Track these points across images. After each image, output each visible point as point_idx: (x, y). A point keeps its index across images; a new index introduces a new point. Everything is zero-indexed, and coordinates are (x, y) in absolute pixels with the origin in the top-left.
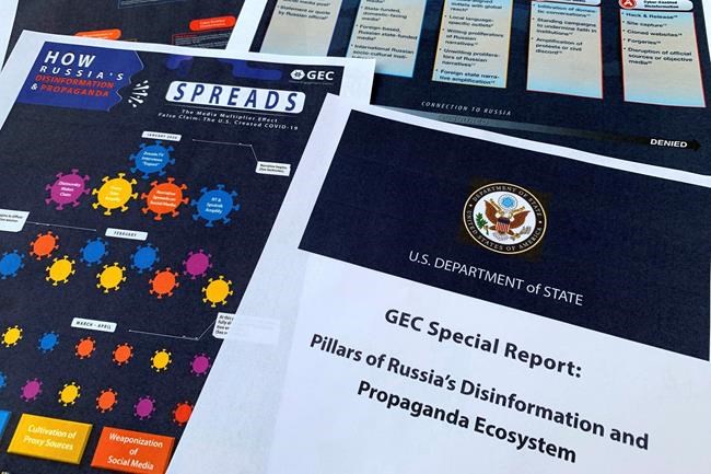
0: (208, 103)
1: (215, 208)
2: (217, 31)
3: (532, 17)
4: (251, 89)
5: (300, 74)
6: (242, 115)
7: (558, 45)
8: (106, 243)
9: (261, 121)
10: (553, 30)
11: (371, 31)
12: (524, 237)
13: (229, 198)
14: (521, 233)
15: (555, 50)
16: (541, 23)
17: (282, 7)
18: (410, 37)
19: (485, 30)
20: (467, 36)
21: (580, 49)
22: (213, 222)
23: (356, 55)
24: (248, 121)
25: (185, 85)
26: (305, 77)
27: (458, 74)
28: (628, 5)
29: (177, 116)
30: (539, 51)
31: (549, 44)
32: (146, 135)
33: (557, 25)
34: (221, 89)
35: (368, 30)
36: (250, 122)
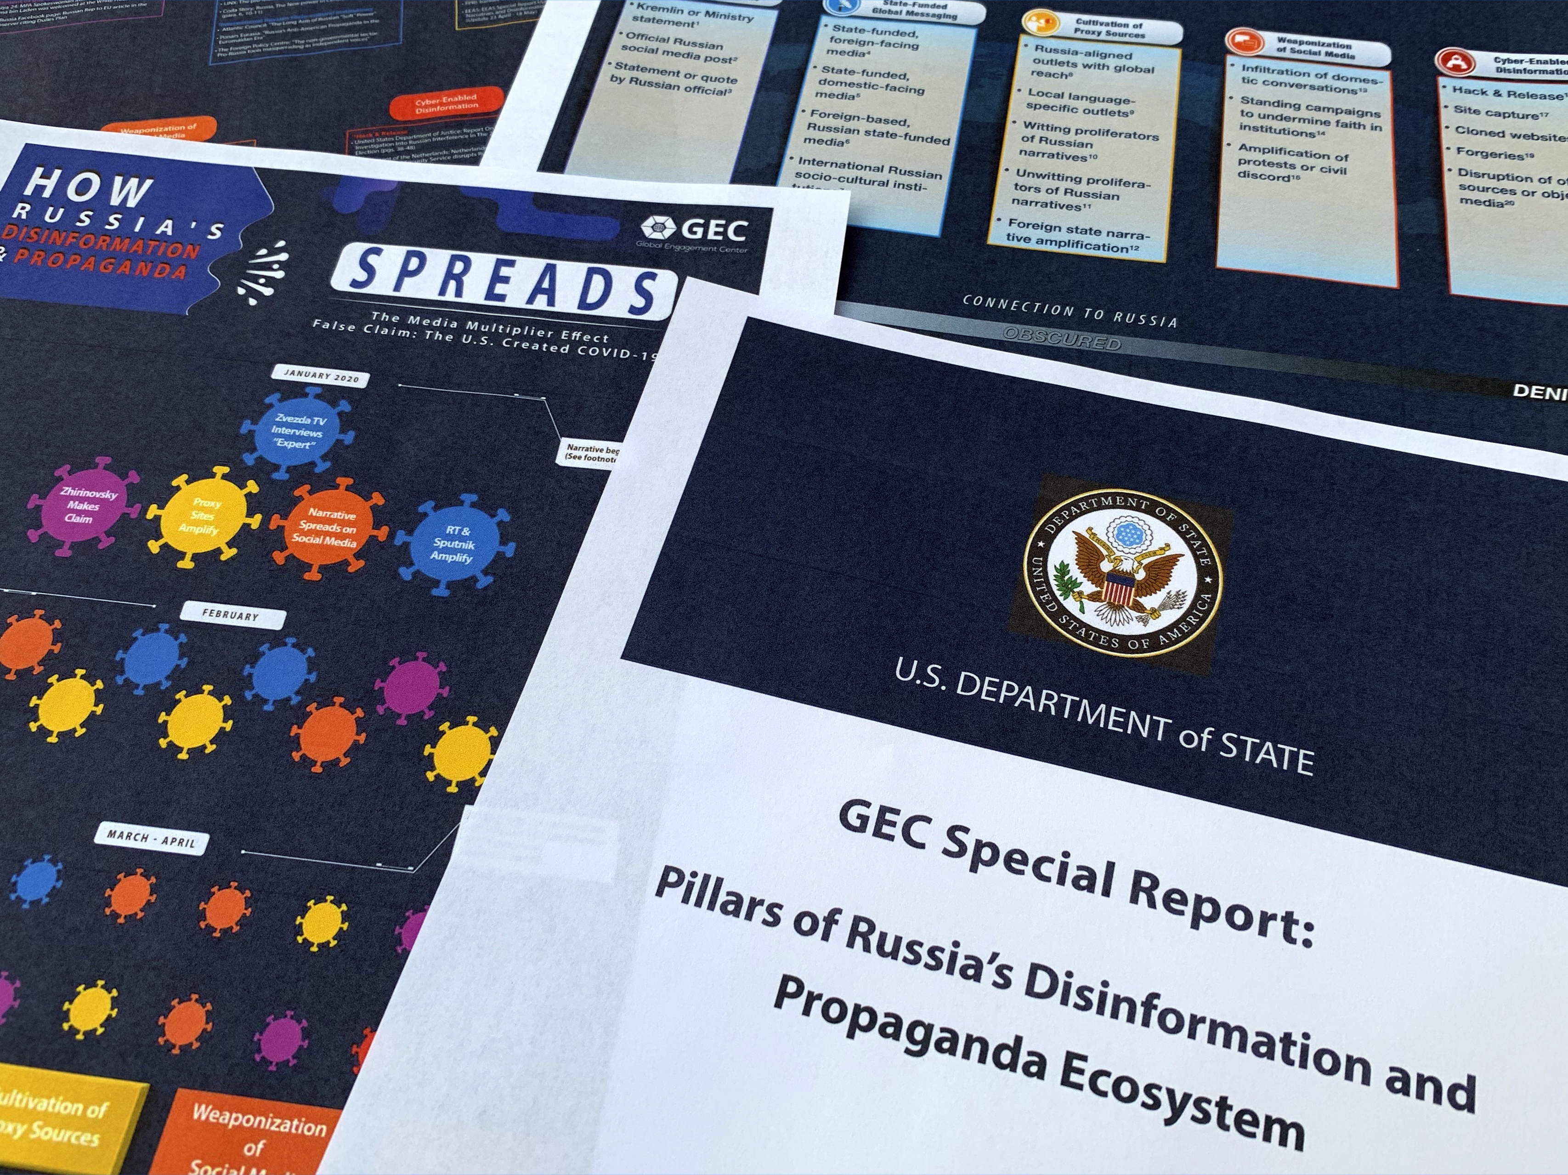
0: (435, 297)
1: (454, 551)
2: (457, 121)
3: (1228, 92)
4: (540, 263)
5: (664, 227)
6: (521, 324)
7: (1290, 160)
8: (183, 638)
9: (569, 341)
10: (1278, 125)
11: (839, 123)
12: (1169, 617)
13: (490, 526)
14: (1164, 606)
15: (1283, 172)
16: (1248, 108)
17: (619, 65)
18: (933, 140)
19: (1115, 123)
20: (1072, 137)
21: (1344, 171)
22: (449, 586)
23: (802, 181)
24: (533, 339)
25: (378, 252)
26: (677, 235)
27: (1050, 229)
28: (1456, 68)
29: (360, 329)
30: (1245, 174)
31: (1269, 157)
32: (281, 372)
33: (1288, 112)
34: (467, 263)
35: (831, 122)
36: (541, 341)
